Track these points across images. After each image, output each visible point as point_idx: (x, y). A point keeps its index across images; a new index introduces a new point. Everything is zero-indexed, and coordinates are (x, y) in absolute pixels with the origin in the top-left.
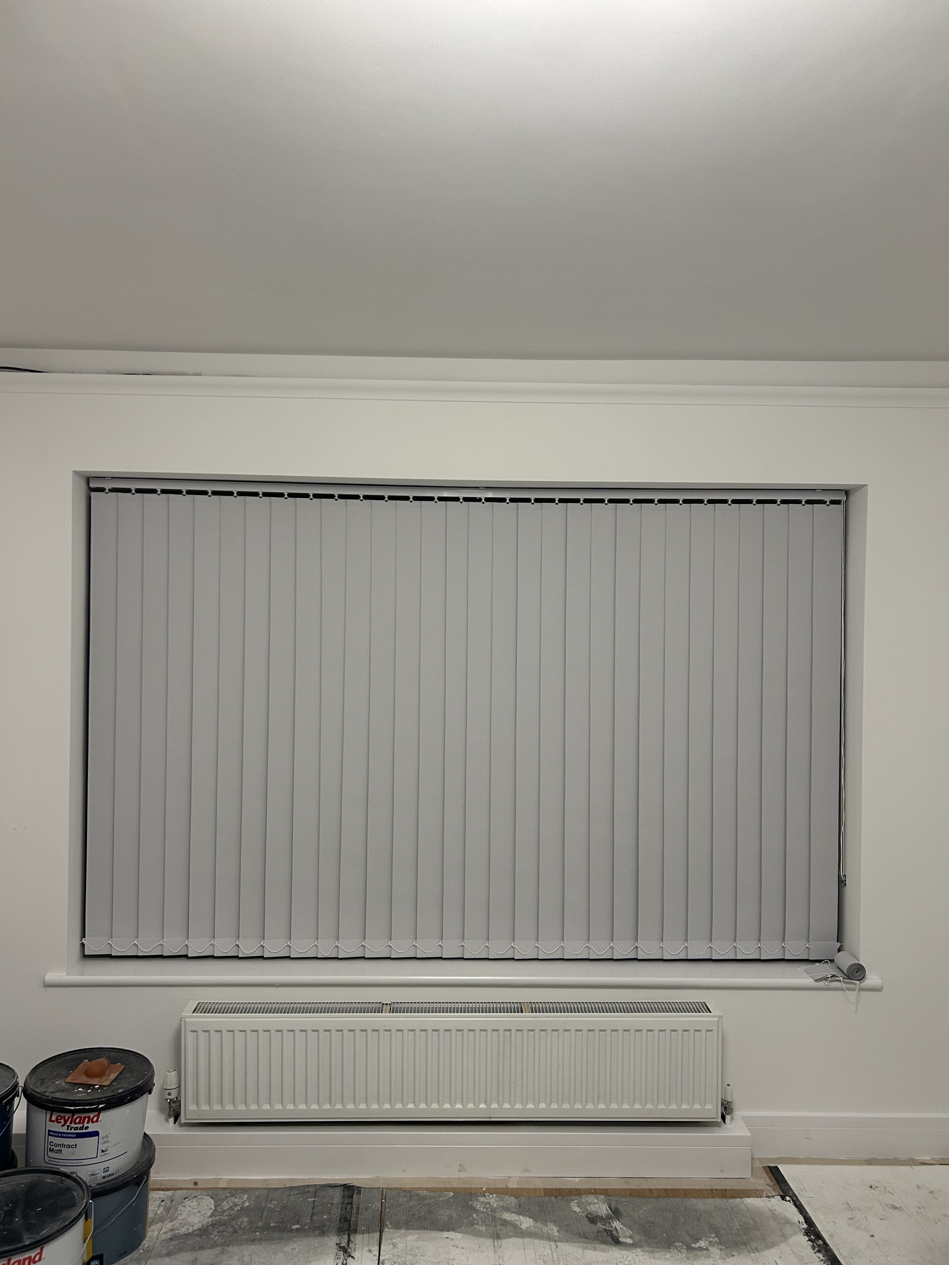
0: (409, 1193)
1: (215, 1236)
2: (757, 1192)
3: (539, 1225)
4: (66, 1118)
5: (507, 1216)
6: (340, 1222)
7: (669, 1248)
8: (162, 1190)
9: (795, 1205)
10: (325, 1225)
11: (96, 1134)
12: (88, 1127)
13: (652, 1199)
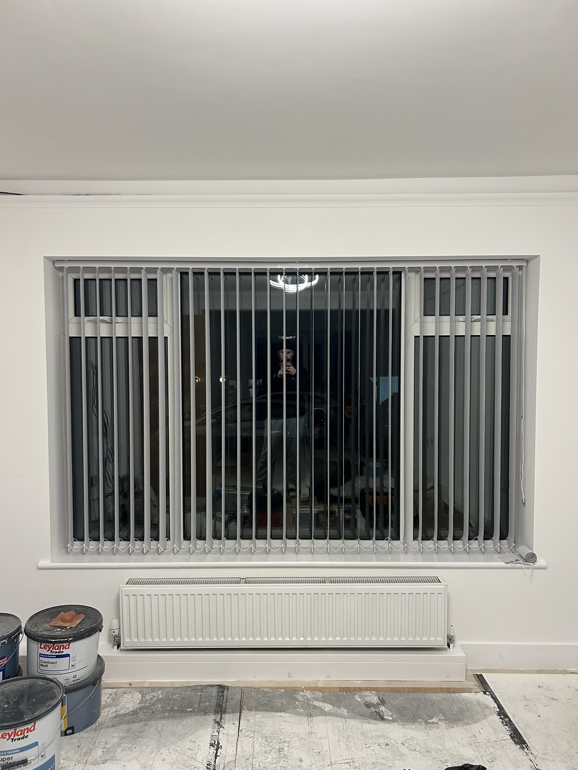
0: (258, 690)
1: (141, 715)
2: (468, 689)
3: (336, 709)
4: (50, 646)
5: (316, 703)
6: (216, 707)
7: (414, 722)
8: (111, 689)
9: (492, 697)
10: (207, 709)
11: (68, 655)
12: (63, 652)
13: (405, 693)
